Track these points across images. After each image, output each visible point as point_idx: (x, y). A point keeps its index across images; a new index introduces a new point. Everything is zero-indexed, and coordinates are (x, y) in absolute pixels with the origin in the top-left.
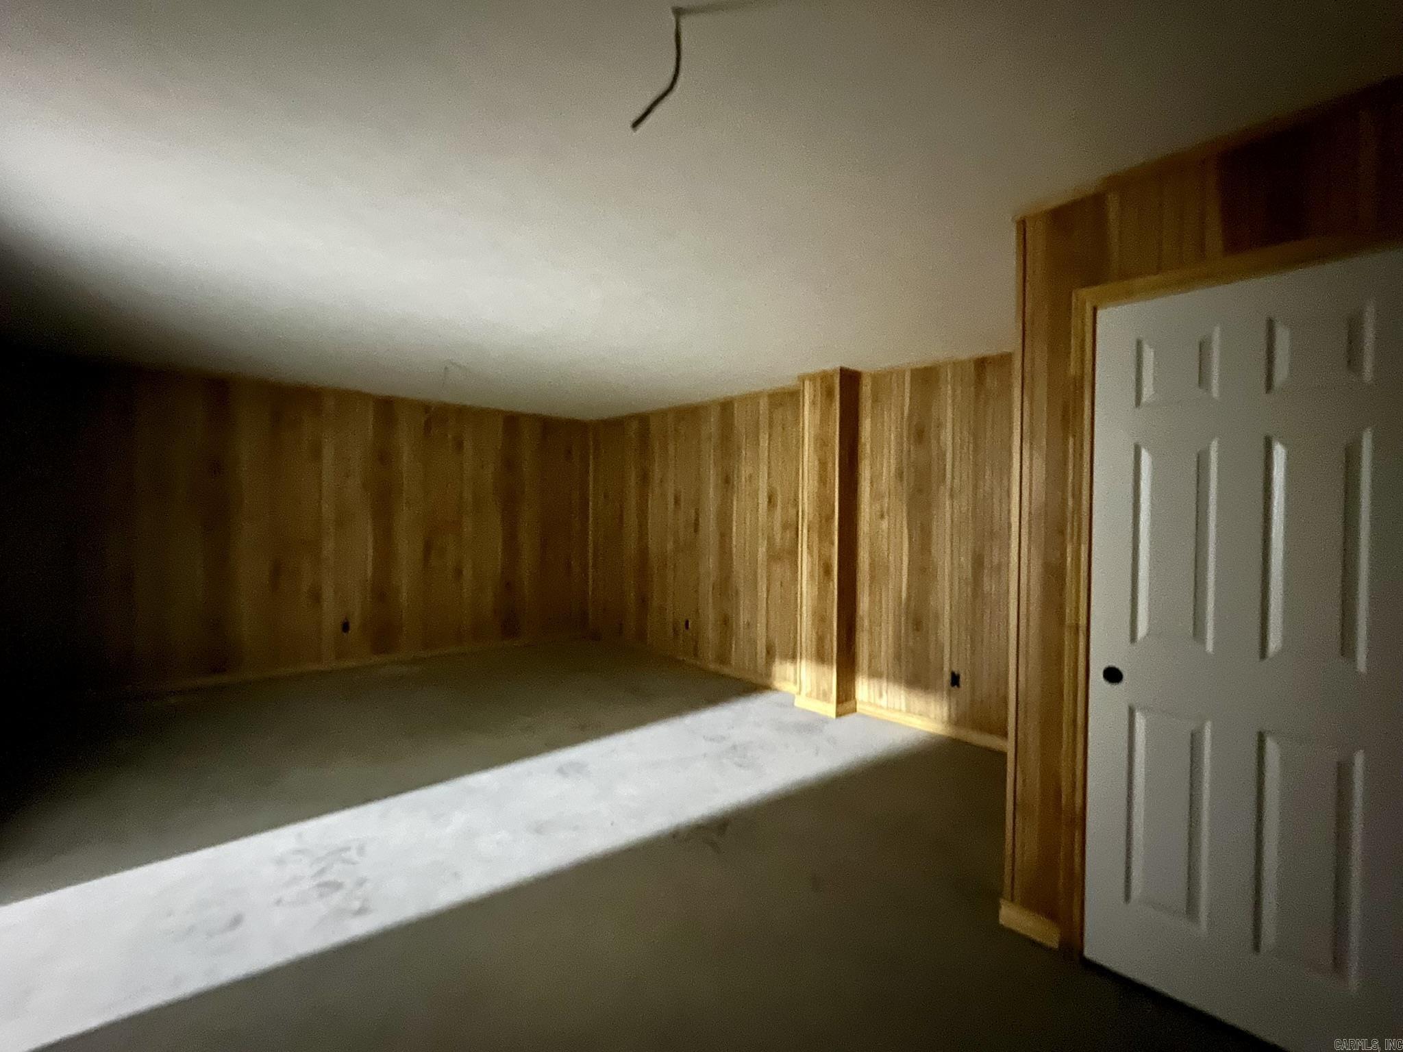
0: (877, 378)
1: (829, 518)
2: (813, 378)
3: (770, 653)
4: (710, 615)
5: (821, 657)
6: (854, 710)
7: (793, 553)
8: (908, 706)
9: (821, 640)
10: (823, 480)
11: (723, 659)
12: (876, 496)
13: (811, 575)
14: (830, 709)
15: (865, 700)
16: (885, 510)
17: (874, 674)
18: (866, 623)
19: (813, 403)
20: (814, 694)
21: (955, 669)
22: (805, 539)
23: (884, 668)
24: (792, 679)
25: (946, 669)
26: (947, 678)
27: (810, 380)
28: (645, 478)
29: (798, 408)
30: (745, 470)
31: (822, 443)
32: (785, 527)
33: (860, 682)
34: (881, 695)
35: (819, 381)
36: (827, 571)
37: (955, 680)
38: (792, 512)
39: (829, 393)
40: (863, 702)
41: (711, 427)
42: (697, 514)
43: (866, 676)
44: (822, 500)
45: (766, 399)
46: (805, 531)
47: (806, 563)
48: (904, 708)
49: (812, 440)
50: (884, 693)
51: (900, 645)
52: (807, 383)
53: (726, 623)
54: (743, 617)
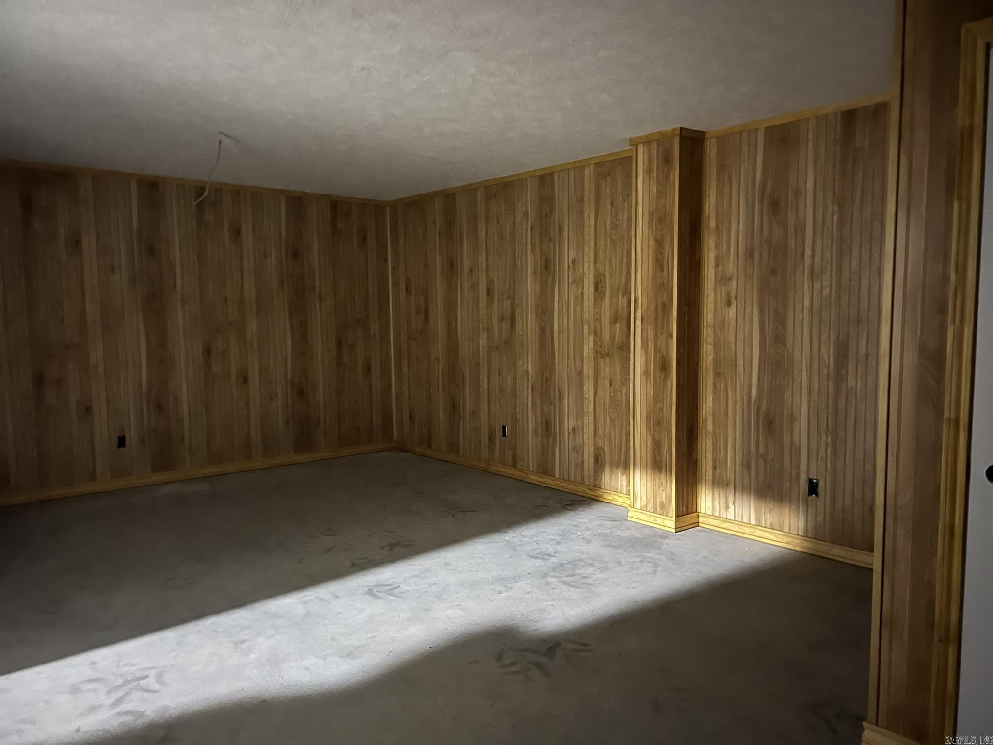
0: (725, 139)
1: (666, 307)
2: (647, 141)
3: (599, 463)
4: (531, 421)
5: (657, 465)
6: (697, 524)
7: (624, 348)
8: (758, 519)
9: (657, 446)
10: (659, 263)
11: (545, 469)
12: (722, 279)
13: (646, 373)
14: (669, 523)
15: (709, 512)
16: (733, 295)
17: (720, 483)
18: (710, 428)
19: (649, 171)
20: (651, 505)
21: (813, 476)
22: (638, 330)
23: (730, 475)
24: (624, 491)
25: (803, 478)
26: (804, 486)
27: (644, 143)
28: (452, 267)
29: (630, 178)
30: (569, 254)
31: (658, 218)
32: (615, 319)
33: (703, 491)
34: (727, 508)
35: (654, 146)
36: (664, 367)
37: (813, 488)
38: (623, 301)
39: (667, 160)
40: (706, 515)
41: (528, 201)
42: (513, 307)
43: (709, 486)
44: (660, 286)
45: (592, 167)
46: (638, 322)
47: (638, 360)
48: (753, 522)
49: (647, 214)
50: (731, 505)
51: (749, 452)
52: (641, 149)
53: (547, 428)
54: (569, 423)
